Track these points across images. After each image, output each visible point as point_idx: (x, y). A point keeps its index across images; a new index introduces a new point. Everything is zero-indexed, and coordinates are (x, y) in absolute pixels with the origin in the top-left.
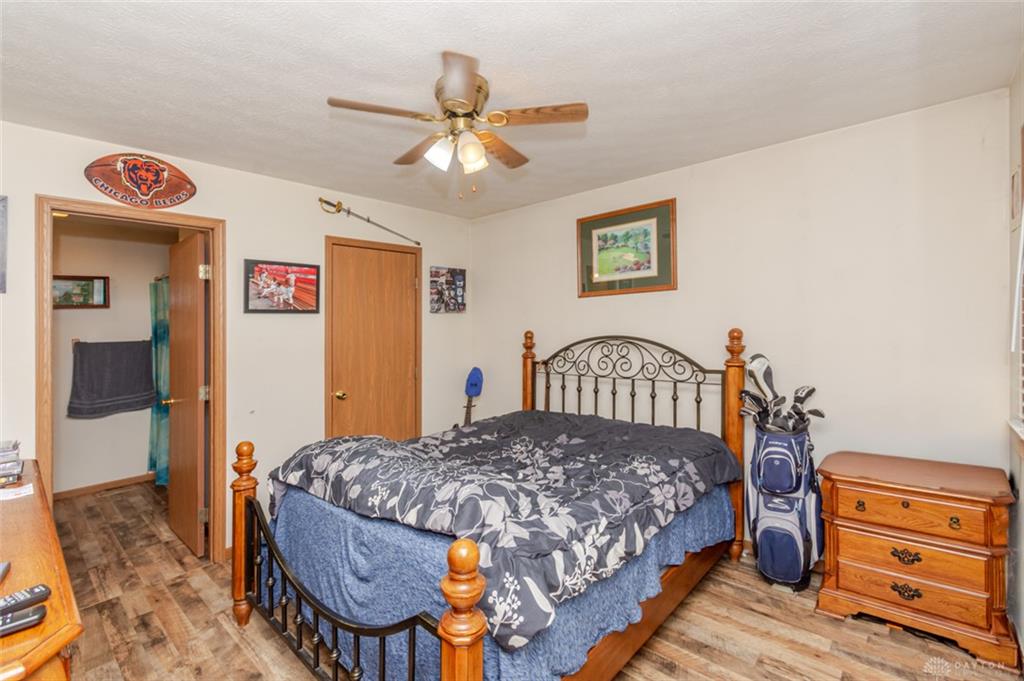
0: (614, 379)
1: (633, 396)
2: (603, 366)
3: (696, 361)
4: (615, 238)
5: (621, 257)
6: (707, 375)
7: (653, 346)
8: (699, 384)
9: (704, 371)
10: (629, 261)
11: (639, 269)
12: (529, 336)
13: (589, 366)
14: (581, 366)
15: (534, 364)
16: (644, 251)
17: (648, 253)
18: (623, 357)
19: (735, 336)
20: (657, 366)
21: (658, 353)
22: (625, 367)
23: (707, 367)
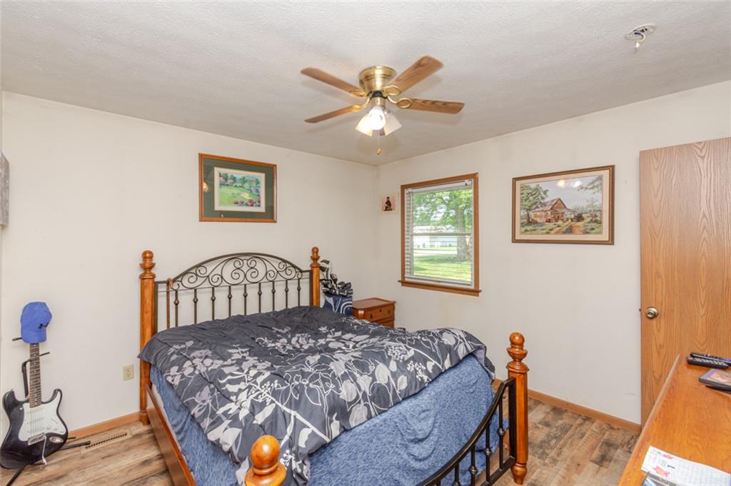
0: (245, 285)
1: (260, 294)
2: (237, 276)
3: (297, 265)
4: (234, 179)
5: (239, 194)
6: (303, 274)
7: (273, 259)
8: (299, 279)
9: (301, 271)
10: (245, 199)
11: (252, 206)
12: (147, 256)
13: (222, 277)
14: (215, 279)
15: (156, 284)
16: (256, 194)
17: (259, 195)
18: (252, 268)
19: (315, 251)
20: (276, 272)
21: (276, 263)
22: (254, 275)
23: (303, 269)
